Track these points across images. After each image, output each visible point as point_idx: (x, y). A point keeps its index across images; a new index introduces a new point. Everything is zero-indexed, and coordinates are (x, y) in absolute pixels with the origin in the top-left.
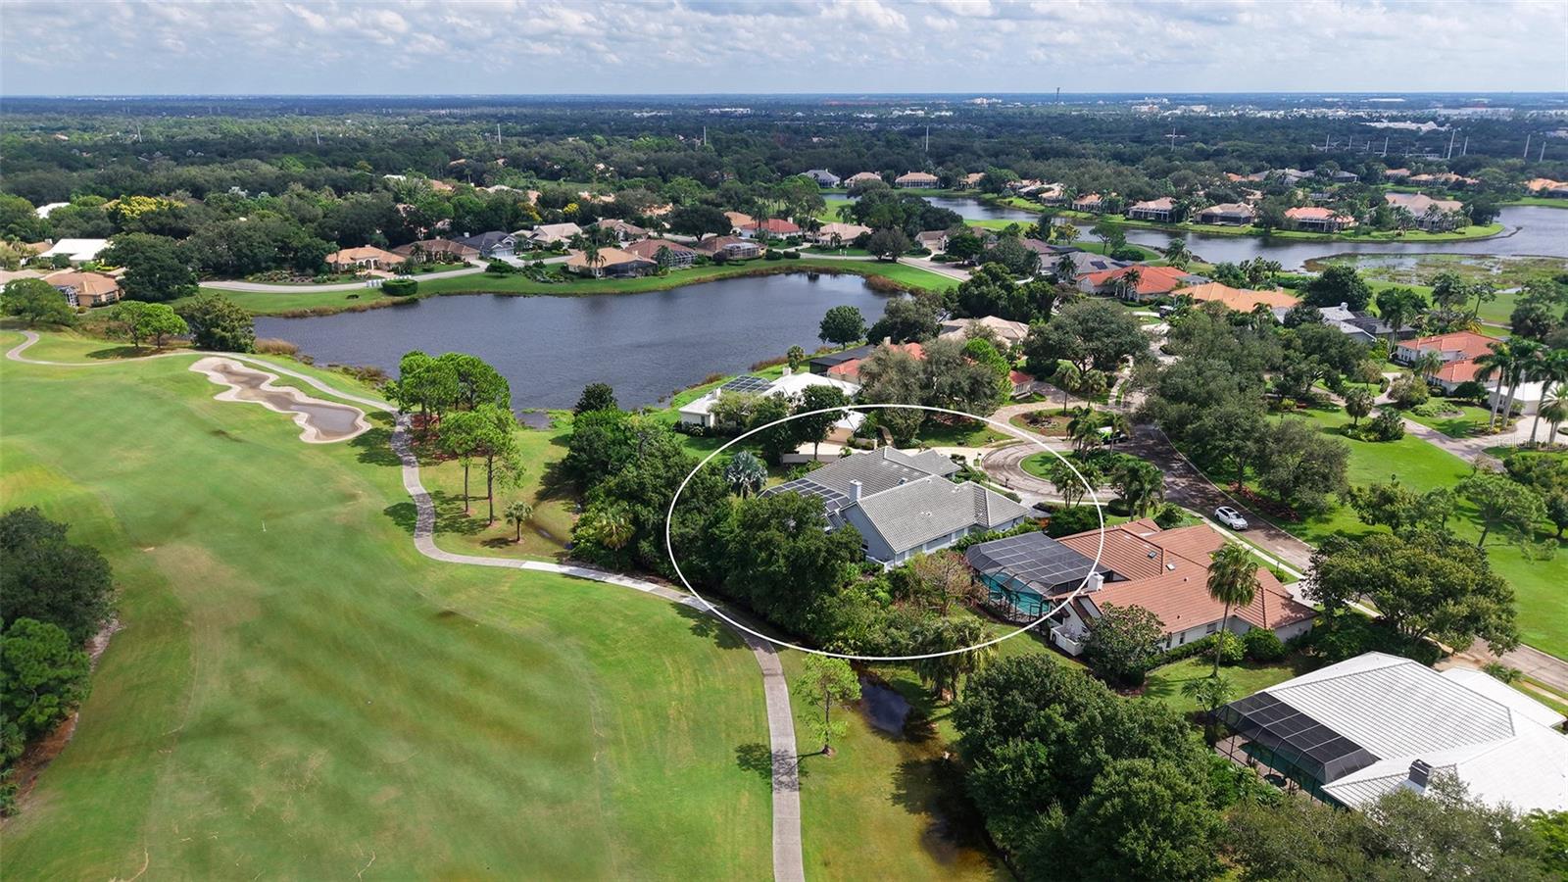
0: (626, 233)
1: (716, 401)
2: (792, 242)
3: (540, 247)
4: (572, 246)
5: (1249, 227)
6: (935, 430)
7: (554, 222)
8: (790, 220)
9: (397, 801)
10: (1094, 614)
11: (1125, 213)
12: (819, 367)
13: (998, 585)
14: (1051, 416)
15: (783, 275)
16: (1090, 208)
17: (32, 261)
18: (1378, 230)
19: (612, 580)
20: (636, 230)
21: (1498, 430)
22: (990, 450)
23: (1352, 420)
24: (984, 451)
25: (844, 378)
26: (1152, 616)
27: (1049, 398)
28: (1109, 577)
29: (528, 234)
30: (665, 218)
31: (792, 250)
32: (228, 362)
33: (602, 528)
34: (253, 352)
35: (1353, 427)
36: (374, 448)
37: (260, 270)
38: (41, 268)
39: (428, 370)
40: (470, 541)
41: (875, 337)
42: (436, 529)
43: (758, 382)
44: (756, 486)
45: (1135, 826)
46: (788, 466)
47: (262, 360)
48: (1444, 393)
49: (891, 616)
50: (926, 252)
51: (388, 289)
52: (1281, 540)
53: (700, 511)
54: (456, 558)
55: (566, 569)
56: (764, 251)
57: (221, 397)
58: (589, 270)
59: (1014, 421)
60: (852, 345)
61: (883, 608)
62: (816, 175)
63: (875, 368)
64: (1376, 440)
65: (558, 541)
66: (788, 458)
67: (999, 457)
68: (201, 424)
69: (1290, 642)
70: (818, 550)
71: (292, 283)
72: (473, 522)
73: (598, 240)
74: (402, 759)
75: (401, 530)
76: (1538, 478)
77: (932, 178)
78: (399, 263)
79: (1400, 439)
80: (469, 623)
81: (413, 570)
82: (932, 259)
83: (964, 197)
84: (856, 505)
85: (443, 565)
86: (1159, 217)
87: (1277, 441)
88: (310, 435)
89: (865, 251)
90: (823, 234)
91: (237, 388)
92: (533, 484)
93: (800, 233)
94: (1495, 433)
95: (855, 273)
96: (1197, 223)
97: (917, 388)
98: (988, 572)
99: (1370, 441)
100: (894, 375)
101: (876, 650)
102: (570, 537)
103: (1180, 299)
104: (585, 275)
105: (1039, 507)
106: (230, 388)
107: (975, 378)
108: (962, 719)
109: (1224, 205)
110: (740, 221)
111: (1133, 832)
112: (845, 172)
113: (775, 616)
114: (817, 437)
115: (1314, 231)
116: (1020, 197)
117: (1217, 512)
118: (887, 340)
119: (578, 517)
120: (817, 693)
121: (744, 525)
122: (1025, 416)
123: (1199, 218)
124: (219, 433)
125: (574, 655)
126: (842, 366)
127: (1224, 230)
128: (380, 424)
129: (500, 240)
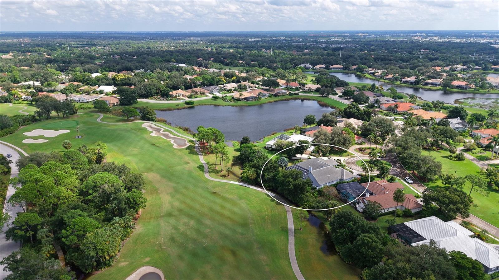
0: (249, 86)
1: (275, 142)
2: (297, 89)
3: (226, 90)
4: (234, 90)
5: (440, 87)
6: (333, 152)
7: (229, 83)
8: (297, 82)
9: (210, 232)
10: (366, 203)
11: (401, 81)
12: (303, 133)
13: (344, 194)
14: (366, 149)
15: (294, 100)
16: (390, 79)
17: (95, 92)
18: (482, 89)
19: (251, 187)
20: (252, 85)
21: (494, 159)
22: (348, 158)
23: (451, 154)
24: (346, 158)
25: (309, 136)
26: (380, 204)
27: (366, 143)
28: (371, 194)
29: (222, 86)
30: (260, 81)
31: (296, 92)
32: (151, 124)
33: (249, 175)
34: (156, 121)
35: (451, 156)
36: (191, 150)
37: (152, 96)
38: (96, 93)
39: (206, 132)
40: (217, 175)
41: (319, 124)
42: (209, 172)
43: (286, 136)
44: (286, 166)
45: (364, 246)
46: (294, 160)
47: (158, 124)
48: (482, 147)
49: (317, 200)
50: (337, 94)
51: (187, 103)
52: (421, 187)
53: (272, 172)
54: (215, 180)
55: (240, 184)
56: (289, 93)
57: (151, 134)
58: (240, 98)
59: (356, 150)
60: (312, 126)
61: (316, 198)
62: (305, 66)
63: (318, 134)
64: (457, 160)
65: (238, 177)
66: (294, 158)
67: (350, 160)
68: (148, 142)
69: (416, 212)
70: (301, 184)
71: (161, 100)
72: (217, 171)
73: (241, 88)
74: (210, 224)
75: (201, 172)
76: (494, 174)
77: (341, 66)
78: (189, 95)
79: (464, 160)
80: (220, 195)
81: (205, 182)
82: (338, 96)
83: (351, 73)
84: (311, 173)
85: (212, 181)
86: (411, 83)
87: (423, 161)
88: (175, 146)
89: (318, 93)
90: (306, 87)
91: (155, 132)
92: (231, 162)
93: (299, 86)
94: (493, 160)
95: (315, 100)
96: (423, 85)
97: (329, 141)
98: (342, 191)
99: (455, 160)
100: (323, 137)
101: (313, 208)
102: (241, 176)
103: (410, 114)
104: (239, 100)
105: (359, 175)
106: (153, 132)
107: (345, 139)
108: (331, 224)
109: (433, 79)
110: (282, 82)
111: (364, 248)
112: (314, 64)
113: (290, 198)
114: (302, 153)
115: (460, 89)
116: (368, 74)
117: (406, 179)
118: (322, 125)
119: (242, 171)
120: (299, 216)
121: (283, 177)
122: (359, 149)
123: (424, 84)
124: (153, 144)
125: (244, 204)
126: (309, 132)
127: (432, 88)
128: (192, 144)
129: (215, 88)
